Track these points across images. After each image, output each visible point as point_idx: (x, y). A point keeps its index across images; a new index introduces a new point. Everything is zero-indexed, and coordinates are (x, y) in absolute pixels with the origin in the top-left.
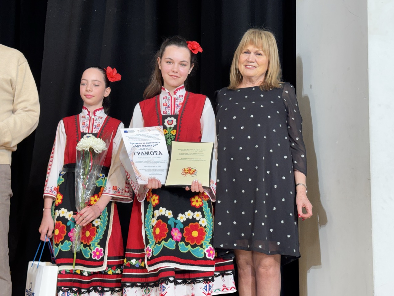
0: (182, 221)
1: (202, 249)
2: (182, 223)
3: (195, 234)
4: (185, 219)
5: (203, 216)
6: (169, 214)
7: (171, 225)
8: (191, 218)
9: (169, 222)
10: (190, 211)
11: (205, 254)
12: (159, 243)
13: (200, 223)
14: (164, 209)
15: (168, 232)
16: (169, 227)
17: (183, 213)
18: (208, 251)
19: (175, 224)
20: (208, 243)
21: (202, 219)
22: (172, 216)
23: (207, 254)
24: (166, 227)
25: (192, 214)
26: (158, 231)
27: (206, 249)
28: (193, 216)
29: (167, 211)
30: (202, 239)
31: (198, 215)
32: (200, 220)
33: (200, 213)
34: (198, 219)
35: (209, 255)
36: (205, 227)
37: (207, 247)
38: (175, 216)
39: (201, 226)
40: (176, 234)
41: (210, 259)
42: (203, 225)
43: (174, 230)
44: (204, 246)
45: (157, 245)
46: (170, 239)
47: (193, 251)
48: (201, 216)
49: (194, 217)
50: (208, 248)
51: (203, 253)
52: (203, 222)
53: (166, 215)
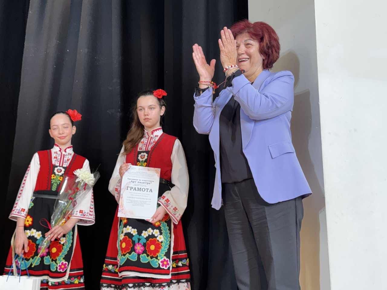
0: (145, 237)
1: (157, 260)
2: (145, 238)
3: (152, 247)
4: (147, 235)
5: (161, 234)
6: (134, 232)
7: (135, 241)
8: (151, 234)
9: (134, 239)
10: (150, 229)
11: (159, 264)
12: (124, 255)
13: (158, 238)
14: (131, 227)
15: (132, 246)
16: (134, 242)
17: (146, 230)
18: (162, 262)
19: (139, 240)
20: (163, 255)
21: (159, 236)
22: (136, 233)
23: (161, 264)
24: (131, 243)
25: (152, 231)
26: (124, 245)
27: (160, 260)
28: (152, 233)
29: (133, 230)
30: (158, 252)
31: (156, 232)
32: (157, 237)
33: (158, 231)
34: (156, 235)
35: (163, 265)
36: (162, 242)
37: (161, 259)
38: (140, 233)
39: (158, 241)
40: (139, 248)
41: (164, 269)
42: (160, 241)
43: (137, 245)
44: (159, 258)
45: (123, 256)
46: (133, 252)
47: (151, 261)
48: (159, 233)
49: (154, 233)
50: (163, 260)
51: (157, 263)
52: (160, 238)
53: (132, 233)
